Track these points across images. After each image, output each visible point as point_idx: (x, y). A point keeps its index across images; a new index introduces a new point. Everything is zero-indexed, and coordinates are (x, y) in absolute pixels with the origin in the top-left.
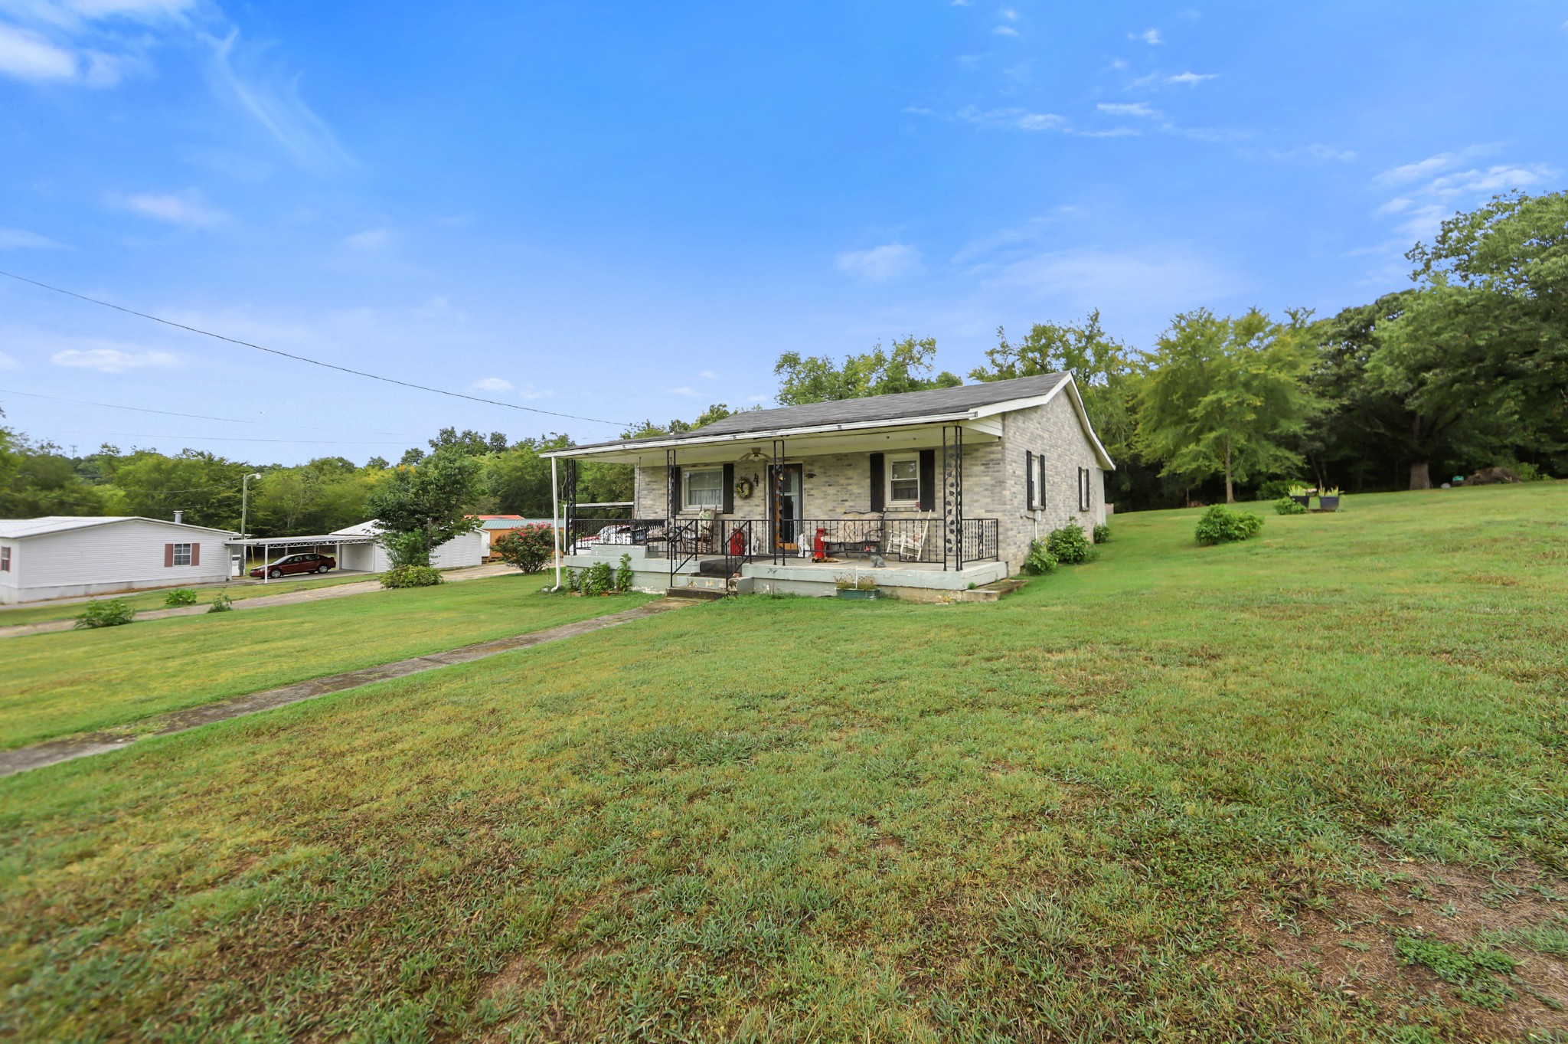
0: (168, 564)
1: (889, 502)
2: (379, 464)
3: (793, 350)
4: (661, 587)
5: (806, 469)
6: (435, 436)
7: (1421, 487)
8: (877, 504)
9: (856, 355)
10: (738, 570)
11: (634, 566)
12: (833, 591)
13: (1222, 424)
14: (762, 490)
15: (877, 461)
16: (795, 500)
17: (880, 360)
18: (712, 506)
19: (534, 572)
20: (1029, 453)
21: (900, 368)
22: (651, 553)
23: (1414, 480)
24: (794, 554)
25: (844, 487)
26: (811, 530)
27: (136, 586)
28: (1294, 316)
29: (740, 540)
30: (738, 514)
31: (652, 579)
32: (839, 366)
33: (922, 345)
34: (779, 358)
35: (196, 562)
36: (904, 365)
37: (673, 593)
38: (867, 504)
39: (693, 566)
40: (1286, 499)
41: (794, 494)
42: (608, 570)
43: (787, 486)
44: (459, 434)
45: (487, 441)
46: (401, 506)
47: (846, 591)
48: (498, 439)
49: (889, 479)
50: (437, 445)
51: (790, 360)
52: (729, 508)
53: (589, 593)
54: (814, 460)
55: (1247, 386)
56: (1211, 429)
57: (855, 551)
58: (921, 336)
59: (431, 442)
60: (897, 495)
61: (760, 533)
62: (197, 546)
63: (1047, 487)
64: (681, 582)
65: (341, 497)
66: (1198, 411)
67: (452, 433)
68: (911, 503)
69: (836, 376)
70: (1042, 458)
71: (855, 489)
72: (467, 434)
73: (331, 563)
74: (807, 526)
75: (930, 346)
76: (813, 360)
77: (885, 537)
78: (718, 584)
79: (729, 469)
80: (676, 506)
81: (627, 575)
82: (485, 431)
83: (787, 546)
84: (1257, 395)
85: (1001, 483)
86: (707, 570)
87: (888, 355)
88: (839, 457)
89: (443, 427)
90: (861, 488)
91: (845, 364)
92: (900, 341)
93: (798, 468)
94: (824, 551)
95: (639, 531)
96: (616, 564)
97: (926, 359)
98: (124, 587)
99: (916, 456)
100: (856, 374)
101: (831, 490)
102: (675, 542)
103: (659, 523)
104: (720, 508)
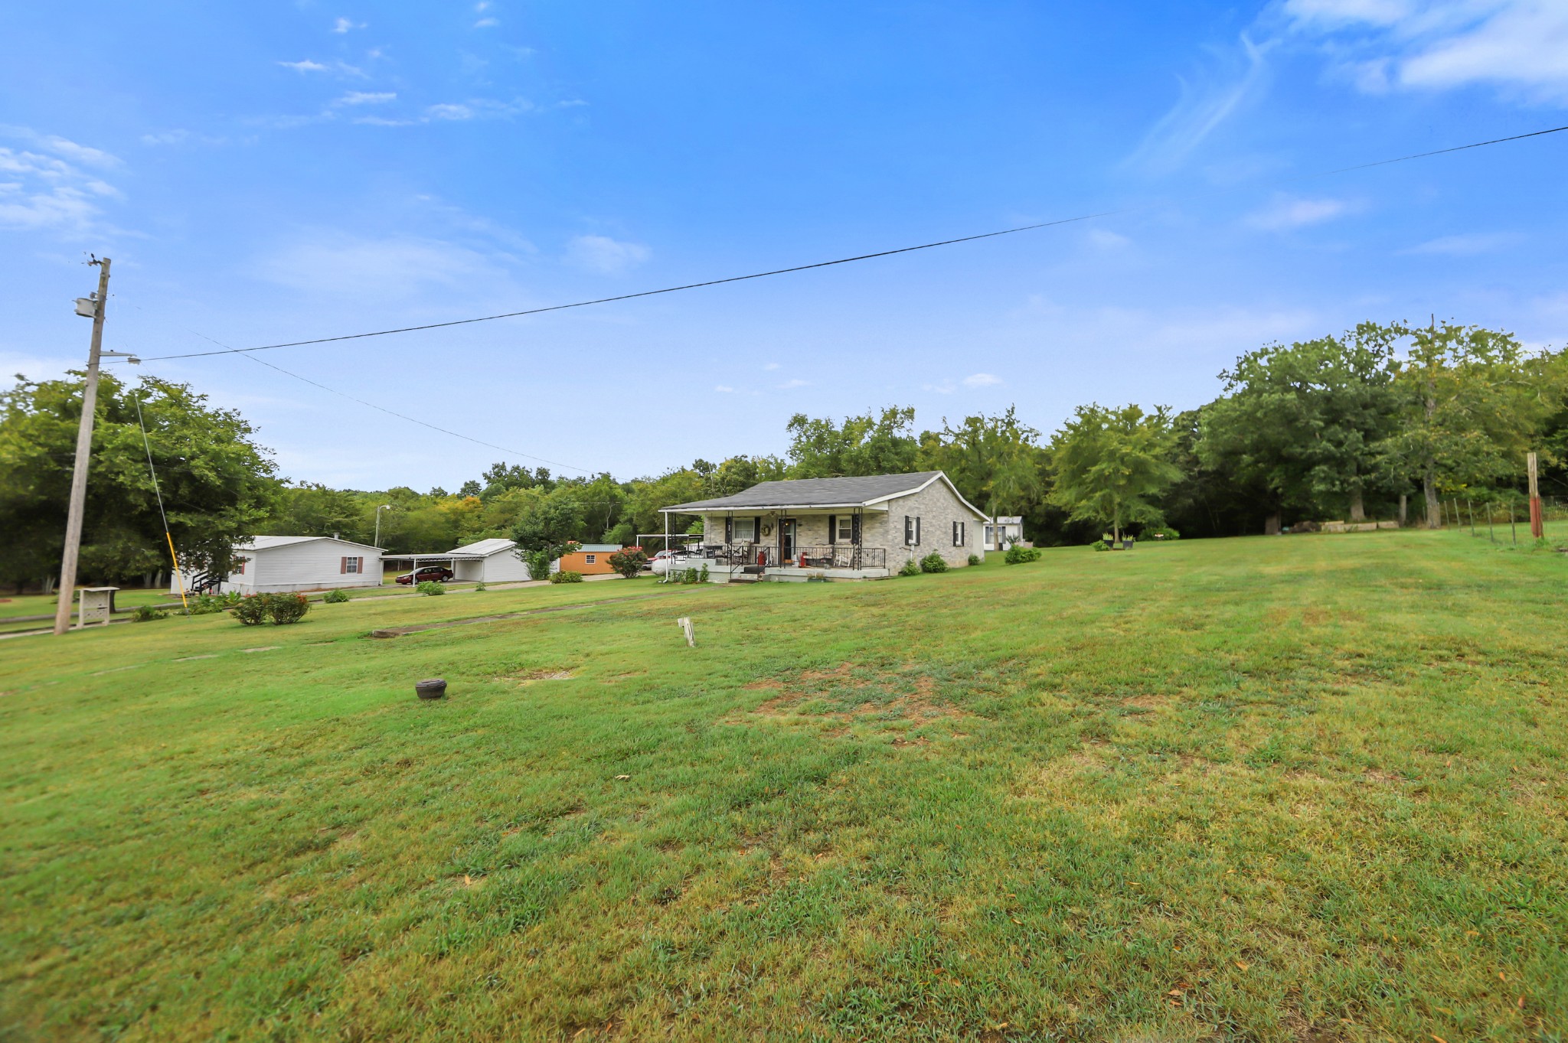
0: (343, 572)
1: (838, 540)
2: (440, 494)
3: (802, 413)
4: (725, 579)
5: (798, 521)
6: (489, 470)
7: (1272, 533)
8: (832, 541)
9: (853, 417)
10: (763, 571)
11: (709, 569)
12: (806, 580)
13: (1107, 487)
14: (775, 532)
15: (832, 519)
16: (792, 537)
17: (870, 424)
18: (748, 540)
19: (633, 577)
20: (907, 518)
21: (886, 429)
22: (718, 563)
23: (1268, 529)
24: (791, 564)
25: (816, 531)
26: (799, 553)
27: (323, 587)
28: (1159, 409)
29: (763, 558)
30: (762, 544)
31: (719, 576)
32: (838, 427)
33: (903, 413)
34: (789, 418)
35: (360, 571)
36: (890, 428)
37: (732, 581)
38: (827, 540)
39: (741, 569)
40: (1100, 542)
41: (792, 534)
42: (695, 571)
43: (788, 529)
44: (509, 468)
45: (533, 475)
46: (535, 534)
47: (811, 579)
48: (543, 473)
49: (838, 528)
50: (489, 478)
51: (799, 421)
52: (757, 541)
53: (685, 583)
54: (802, 517)
55: (1122, 462)
56: (1101, 490)
57: (817, 563)
58: (902, 406)
59: (485, 475)
60: (841, 537)
61: (774, 554)
62: (361, 559)
63: (921, 533)
64: (735, 576)
65: (422, 522)
66: (1088, 477)
67: (503, 467)
68: (848, 540)
69: (836, 435)
70: (918, 519)
71: (822, 533)
72: (516, 468)
73: (450, 574)
74: (797, 551)
75: (910, 414)
76: (818, 422)
77: (834, 556)
78: (755, 577)
79: (758, 520)
80: (728, 539)
81: (705, 573)
82: (532, 468)
83: (787, 561)
84: (1127, 467)
85: (887, 532)
86: (747, 571)
87: (877, 419)
88: (815, 516)
89: (496, 462)
90: (824, 532)
91: (844, 424)
92: (887, 409)
93: (794, 521)
94: (805, 563)
95: (711, 552)
96: (699, 568)
97: (907, 424)
98: (315, 587)
99: (850, 518)
100: (851, 433)
101: (810, 533)
102: (729, 558)
103: (720, 548)
104: (753, 540)
